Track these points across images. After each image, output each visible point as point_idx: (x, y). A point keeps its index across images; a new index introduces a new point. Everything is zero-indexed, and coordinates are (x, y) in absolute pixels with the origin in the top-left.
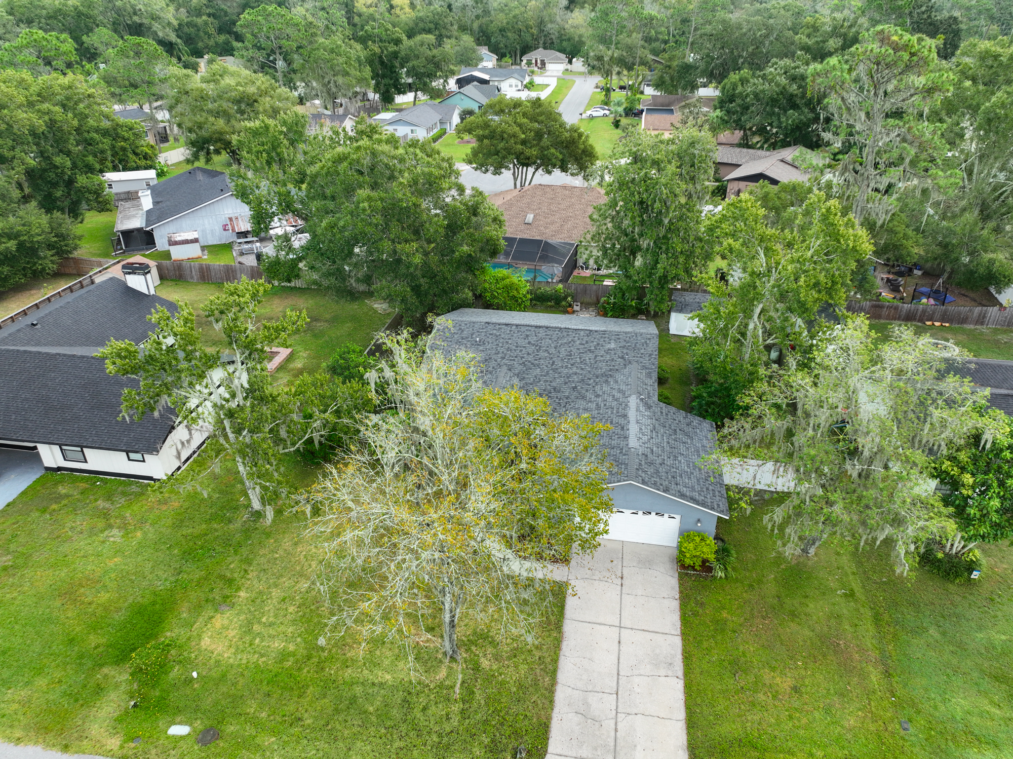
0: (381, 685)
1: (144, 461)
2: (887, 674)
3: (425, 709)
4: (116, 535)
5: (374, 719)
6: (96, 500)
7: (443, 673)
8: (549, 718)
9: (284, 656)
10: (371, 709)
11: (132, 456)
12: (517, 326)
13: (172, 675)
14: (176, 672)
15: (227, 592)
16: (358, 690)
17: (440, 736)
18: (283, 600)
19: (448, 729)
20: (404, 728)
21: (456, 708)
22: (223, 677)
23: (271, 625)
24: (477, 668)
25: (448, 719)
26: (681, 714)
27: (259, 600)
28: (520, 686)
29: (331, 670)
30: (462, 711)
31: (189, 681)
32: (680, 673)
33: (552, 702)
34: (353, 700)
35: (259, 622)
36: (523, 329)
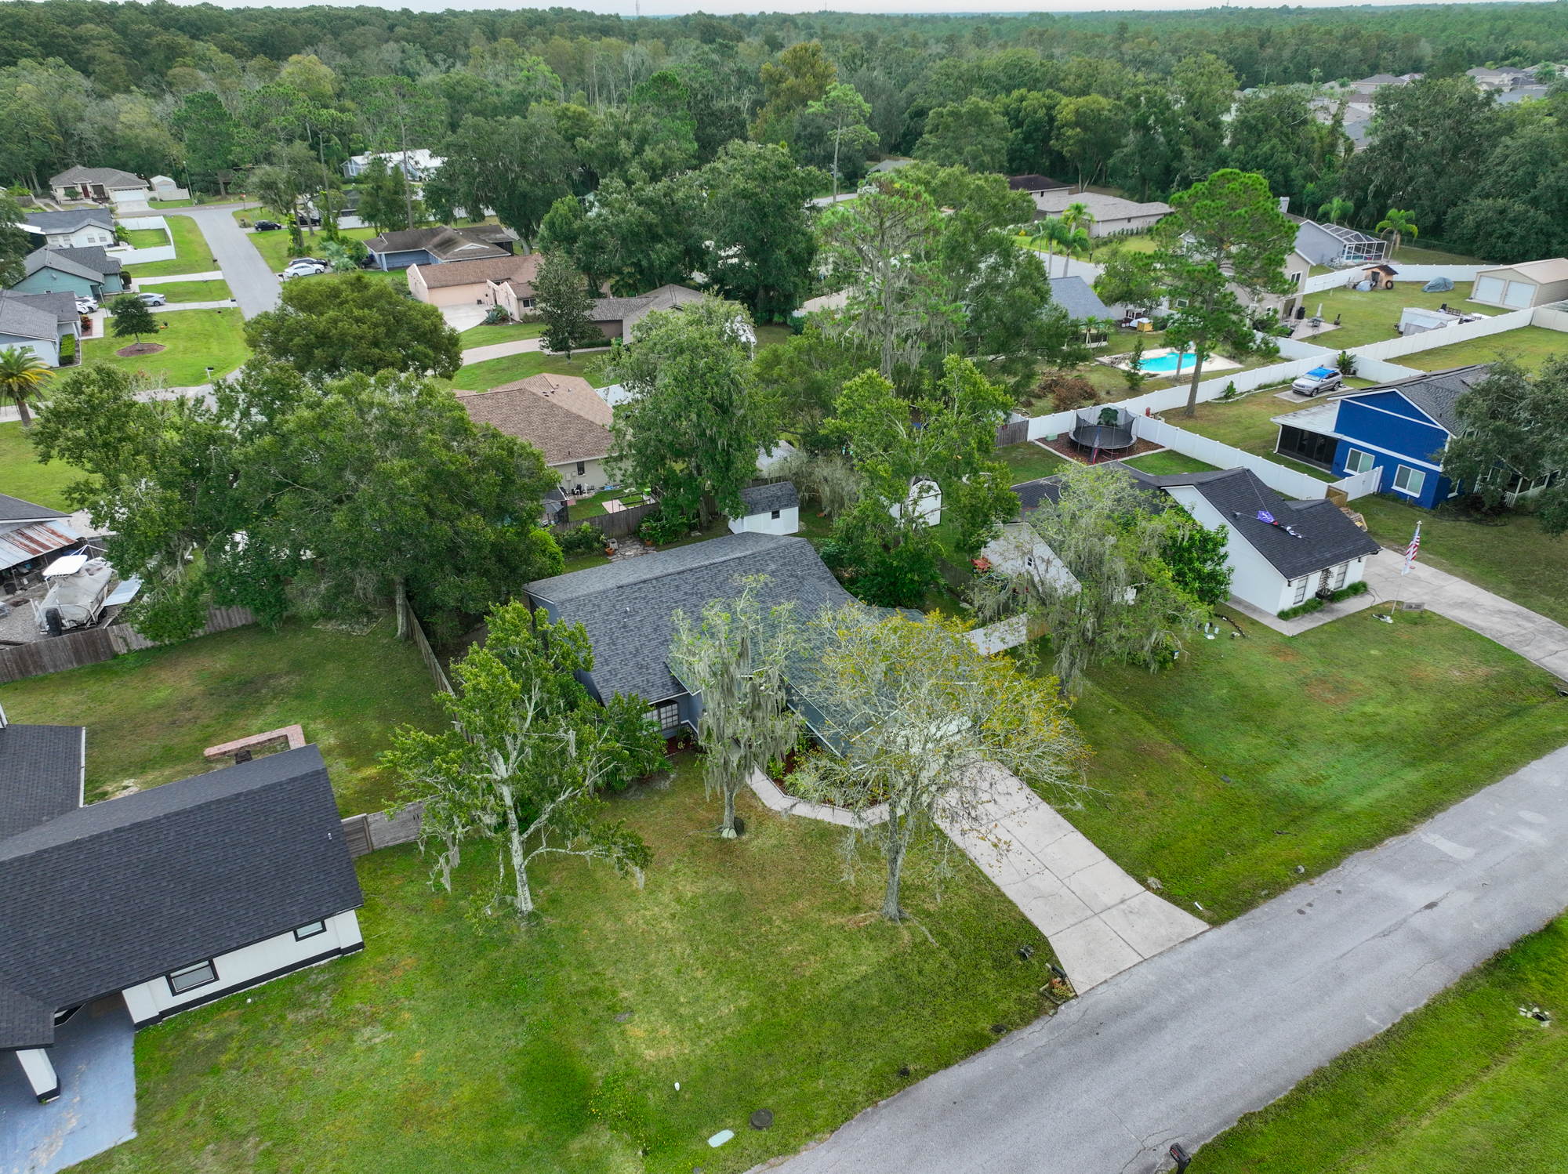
0: (864, 978)
1: (324, 930)
2: (1189, 753)
3: (920, 972)
4: (376, 1035)
5: (884, 1009)
6: (282, 1017)
7: (906, 935)
8: (1022, 915)
9: (746, 1015)
10: (875, 1003)
11: (301, 932)
12: (656, 579)
13: (651, 1103)
14: (653, 1098)
15: (603, 1003)
16: (849, 995)
17: (951, 984)
18: (679, 972)
19: (953, 975)
20: (917, 998)
21: (944, 954)
22: (707, 1071)
23: (697, 999)
24: (929, 915)
25: (946, 967)
26: (1102, 855)
27: (649, 987)
28: (977, 906)
29: (807, 995)
30: (951, 953)
31: (675, 1096)
32: (1072, 828)
33: (1010, 902)
34: (853, 1007)
35: (681, 1005)
36: (667, 580)
